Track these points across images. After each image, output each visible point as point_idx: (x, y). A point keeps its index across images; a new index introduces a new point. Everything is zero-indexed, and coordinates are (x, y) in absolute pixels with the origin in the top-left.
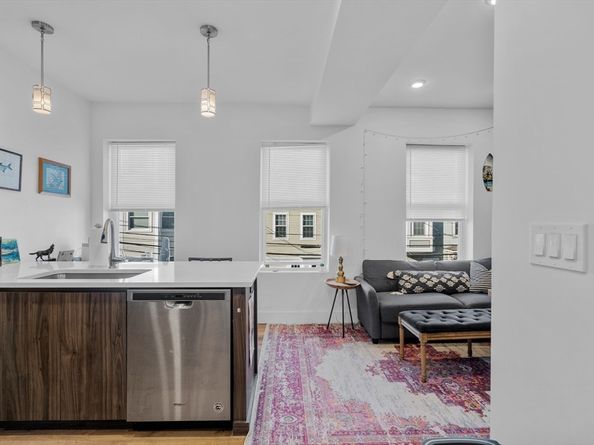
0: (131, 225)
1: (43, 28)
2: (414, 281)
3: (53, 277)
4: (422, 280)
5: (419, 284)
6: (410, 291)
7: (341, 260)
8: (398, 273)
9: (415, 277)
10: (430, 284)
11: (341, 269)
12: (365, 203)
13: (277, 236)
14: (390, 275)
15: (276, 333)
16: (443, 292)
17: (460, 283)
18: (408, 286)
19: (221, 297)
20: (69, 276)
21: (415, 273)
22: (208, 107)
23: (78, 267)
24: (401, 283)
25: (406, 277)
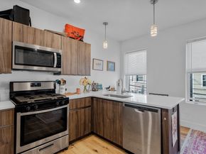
0: (137, 80)
1: (105, 24)
3: (107, 95)
13: (204, 85)
15: (195, 135)
19: (157, 111)
20: (111, 96)
22: (154, 32)
23: (115, 93)
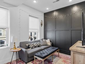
2: (33, 45)
4: (34, 45)
5: (34, 46)
6: (32, 48)
7: (15, 43)
8: (29, 44)
9: (33, 44)
10: (36, 46)
11: (14, 45)
12: (20, 28)
14: (27, 45)
16: (38, 47)
17: (40, 44)
18: (32, 47)
21: (32, 44)
24: (30, 46)
25: (31, 45)
